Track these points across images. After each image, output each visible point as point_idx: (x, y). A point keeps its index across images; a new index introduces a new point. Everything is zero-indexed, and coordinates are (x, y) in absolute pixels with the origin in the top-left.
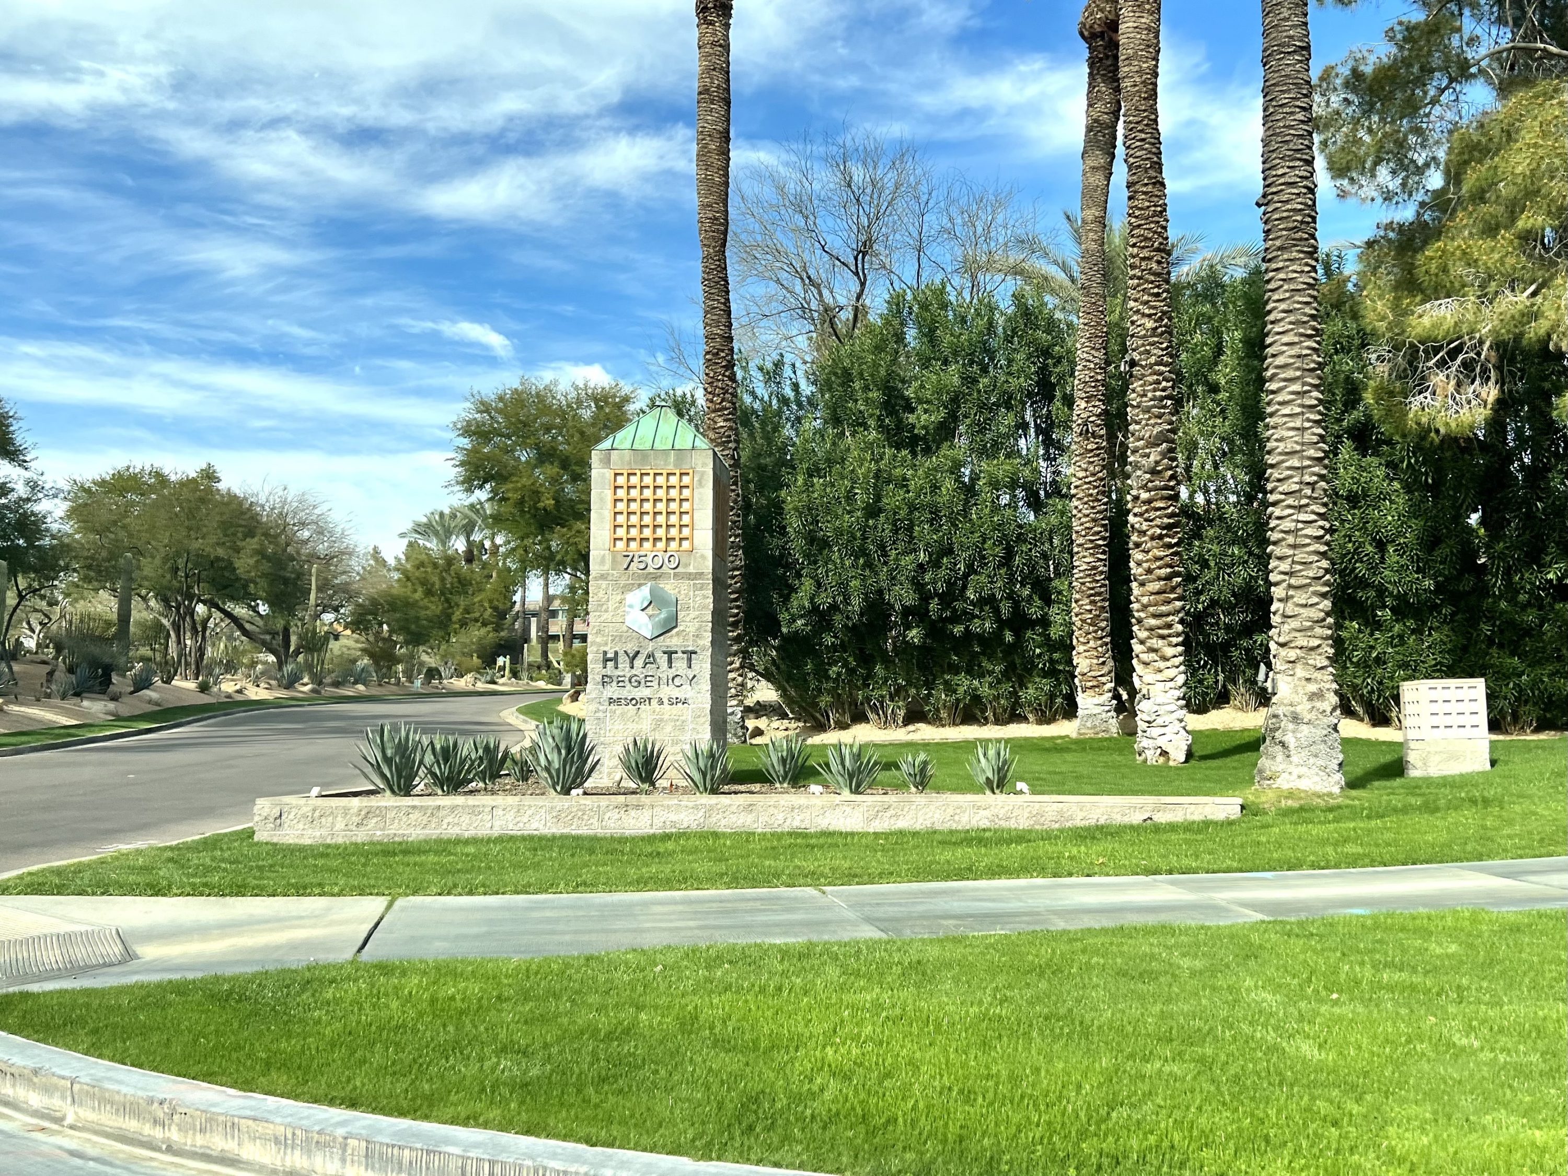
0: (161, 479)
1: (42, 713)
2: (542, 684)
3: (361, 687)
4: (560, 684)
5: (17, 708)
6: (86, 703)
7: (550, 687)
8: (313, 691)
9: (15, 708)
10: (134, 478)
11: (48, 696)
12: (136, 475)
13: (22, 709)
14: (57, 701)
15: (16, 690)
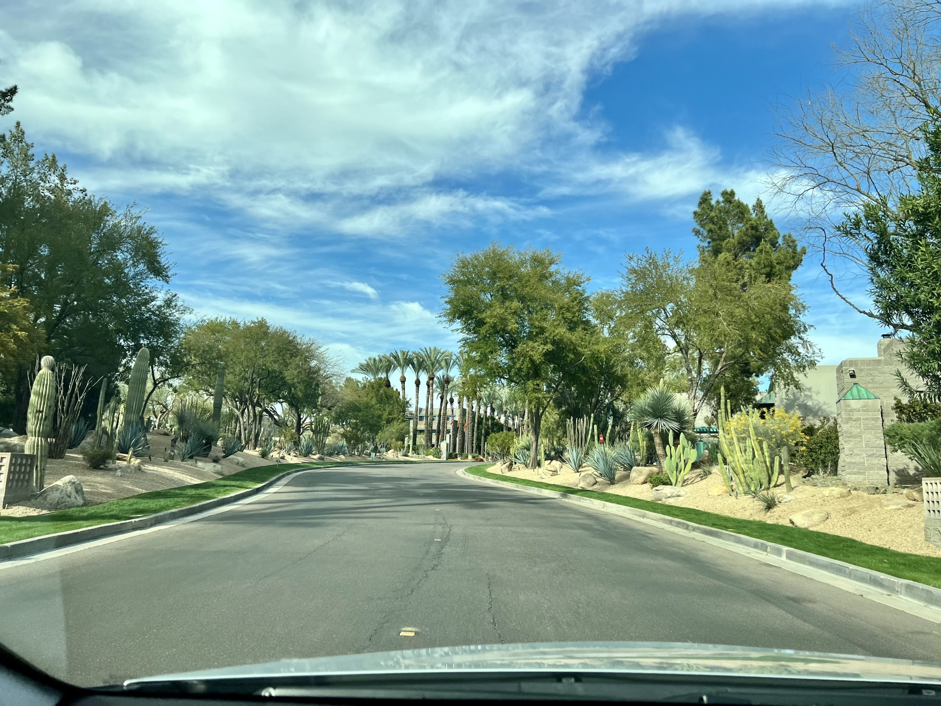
0: (235, 324)
1: (171, 472)
2: (431, 458)
3: (342, 457)
4: (440, 458)
5: (151, 468)
6: (200, 464)
7: (436, 459)
8: (320, 458)
9: (149, 468)
10: (221, 324)
11: (172, 458)
12: (221, 323)
13: (155, 468)
14: (178, 462)
15: (149, 452)
